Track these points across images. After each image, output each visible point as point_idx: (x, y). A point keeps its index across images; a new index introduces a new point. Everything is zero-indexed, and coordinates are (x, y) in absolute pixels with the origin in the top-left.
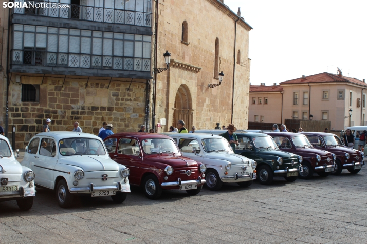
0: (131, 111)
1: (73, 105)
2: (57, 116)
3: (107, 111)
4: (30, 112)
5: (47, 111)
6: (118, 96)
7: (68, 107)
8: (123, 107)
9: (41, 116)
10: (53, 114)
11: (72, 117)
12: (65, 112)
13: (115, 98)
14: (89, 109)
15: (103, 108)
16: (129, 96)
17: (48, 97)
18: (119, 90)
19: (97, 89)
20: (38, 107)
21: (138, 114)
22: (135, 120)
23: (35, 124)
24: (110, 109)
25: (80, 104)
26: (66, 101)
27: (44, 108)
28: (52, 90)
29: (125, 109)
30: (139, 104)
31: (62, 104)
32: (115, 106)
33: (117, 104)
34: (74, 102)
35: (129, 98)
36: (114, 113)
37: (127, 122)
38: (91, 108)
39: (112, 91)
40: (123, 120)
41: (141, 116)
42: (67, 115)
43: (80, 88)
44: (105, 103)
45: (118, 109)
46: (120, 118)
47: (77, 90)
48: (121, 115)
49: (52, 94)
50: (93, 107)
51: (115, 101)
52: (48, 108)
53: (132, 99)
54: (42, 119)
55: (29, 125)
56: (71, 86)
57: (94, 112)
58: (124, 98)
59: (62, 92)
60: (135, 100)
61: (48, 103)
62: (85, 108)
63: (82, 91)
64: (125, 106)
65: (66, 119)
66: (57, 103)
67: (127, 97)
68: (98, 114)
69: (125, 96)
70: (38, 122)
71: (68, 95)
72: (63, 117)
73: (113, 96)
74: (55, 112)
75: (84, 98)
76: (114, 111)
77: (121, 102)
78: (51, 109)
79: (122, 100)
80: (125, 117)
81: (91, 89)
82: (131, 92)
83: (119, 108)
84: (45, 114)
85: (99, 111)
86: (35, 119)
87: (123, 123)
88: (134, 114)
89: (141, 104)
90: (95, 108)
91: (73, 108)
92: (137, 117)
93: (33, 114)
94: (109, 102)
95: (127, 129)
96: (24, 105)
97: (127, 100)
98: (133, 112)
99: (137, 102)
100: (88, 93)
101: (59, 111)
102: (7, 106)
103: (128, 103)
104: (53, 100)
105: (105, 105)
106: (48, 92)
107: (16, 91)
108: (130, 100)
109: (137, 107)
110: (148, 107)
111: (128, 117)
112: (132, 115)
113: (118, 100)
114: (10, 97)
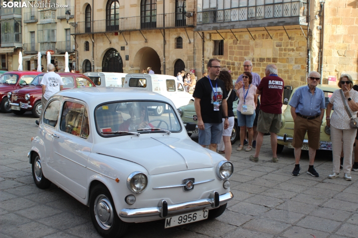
0: (294, 62)
1: (245, 57)
2: (235, 67)
5: (228, 63)
6: (281, 46)
7: (242, 59)
8: (286, 57)
10: (232, 66)
12: (240, 64)
13: (278, 48)
14: (258, 61)
15: (269, 59)
16: (291, 45)
17: (229, 50)
18: (281, 40)
19: (263, 40)
20: (223, 59)
21: (300, 66)
22: (298, 71)
24: (275, 60)
25: (251, 56)
26: (240, 54)
27: (226, 60)
28: (231, 44)
29: (287, 60)
30: (302, 53)
31: (238, 56)
32: (278, 57)
33: (280, 55)
34: (246, 54)
35: (292, 48)
36: (278, 64)
37: (290, 74)
38: (259, 60)
39: (275, 41)
40: (287, 71)
41: (303, 67)
43: (250, 40)
45: (282, 60)
46: (283, 69)
47: (248, 43)
48: (284, 66)
49: (231, 47)
50: (260, 59)
51: (279, 52)
52: (228, 60)
53: (295, 48)
56: (244, 39)
57: (262, 63)
58: (287, 48)
59: (238, 45)
60: (297, 50)
61: (229, 56)
62: (255, 60)
63: (252, 42)
64: (288, 57)
65: (241, 71)
66: (235, 56)
67: (289, 47)
68: (264, 65)
69: (287, 46)
71: (241, 48)
72: (239, 69)
73: (277, 46)
74: (233, 64)
75: (253, 50)
76: (278, 63)
77: (283, 52)
78: (231, 61)
79: (285, 50)
80: (287, 68)
81: (258, 41)
82: (293, 41)
83: (283, 59)
84: (227, 66)
85: (265, 62)
87: (287, 75)
88: (296, 65)
89: (303, 54)
90: (262, 60)
92: (299, 69)
94: (273, 53)
95: (290, 81)
97: (289, 50)
98: (296, 63)
99: (298, 52)
100: (256, 45)
101: (236, 62)
102: (203, 60)
103: (291, 53)
104: (232, 53)
105: (270, 56)
106: (229, 45)
107: (210, 47)
108: (293, 50)
109: (299, 57)
110: (308, 57)
111: (291, 68)
112: (294, 66)
113: (281, 50)
114: (205, 52)
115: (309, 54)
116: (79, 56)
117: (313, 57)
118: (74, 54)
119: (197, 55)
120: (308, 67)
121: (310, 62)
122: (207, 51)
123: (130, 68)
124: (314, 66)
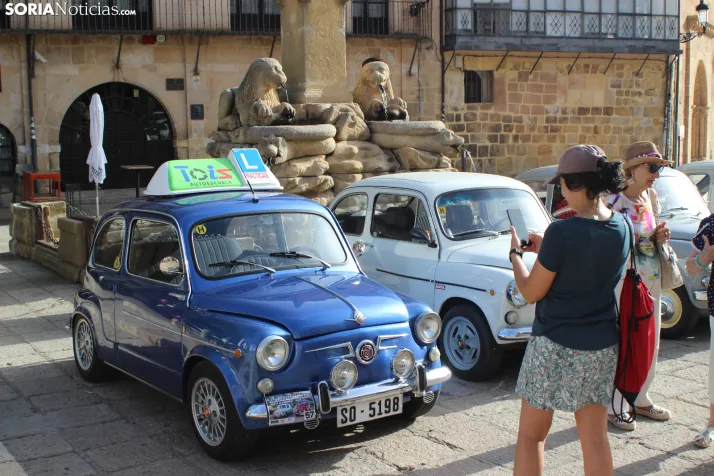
0: (642, 113)
1: (547, 106)
2: (523, 127)
3: (602, 116)
4: (478, 121)
5: (506, 119)
6: (620, 86)
8: (628, 106)
9: (497, 128)
10: (515, 124)
11: (546, 128)
12: (535, 119)
13: (615, 90)
14: (574, 113)
15: (596, 110)
16: (638, 85)
17: (508, 92)
18: (621, 75)
19: (587, 75)
20: (491, 111)
21: (652, 120)
22: (649, 130)
23: (488, 143)
24: (608, 111)
25: (559, 103)
26: (536, 99)
27: (502, 113)
28: (514, 79)
29: (631, 111)
30: (655, 99)
31: (531, 105)
32: (615, 106)
33: (618, 102)
34: (549, 100)
35: (638, 90)
36: (615, 118)
37: (634, 134)
38: (576, 111)
39: (610, 78)
40: (629, 130)
41: (656, 122)
42: (538, 124)
43: (559, 74)
44: (598, 100)
45: (620, 112)
46: (623, 126)
47: (555, 79)
48: (627, 122)
49: (513, 87)
50: (580, 109)
51: (616, 97)
52: (507, 113)
53: (643, 92)
54: (499, 134)
55: (479, 145)
56: (544, 71)
57: (582, 117)
58: (631, 90)
59: (529, 82)
60: (648, 93)
61: (508, 103)
62: (568, 111)
63: (563, 79)
64: (632, 105)
65: (536, 133)
66: (522, 104)
67: (635, 89)
68: (587, 120)
69: (631, 87)
70: (493, 139)
71: (539, 88)
72: (532, 129)
73: (613, 86)
74: (519, 120)
75: (565, 92)
76: (614, 116)
77: (623, 97)
78: (513, 115)
79: (627, 93)
80: (631, 125)
81: (576, 76)
82: (641, 80)
83: (623, 109)
84: (503, 124)
85: (589, 115)
86: (487, 134)
87: (628, 136)
88: (646, 119)
89: (658, 101)
90: (583, 111)
91: (547, 112)
92: (651, 124)
93: (484, 125)
94: (606, 98)
96: (469, 108)
97: (634, 94)
98: (645, 115)
99: (649, 97)
100: (572, 84)
101: (525, 117)
102: (442, 112)
103: (636, 98)
104: (516, 98)
105: (600, 103)
106: (507, 83)
107: (456, 84)
108: (640, 94)
109: (651, 106)
111: (636, 124)
112: (643, 121)
113: (619, 93)
114: (447, 96)
119: (425, 102)
122: (452, 92)
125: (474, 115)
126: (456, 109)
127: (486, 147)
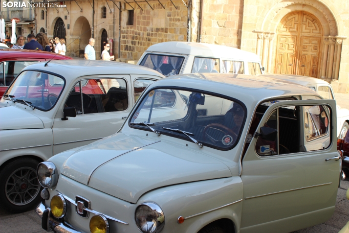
0: (179, 32)
1: (147, 27)
2: (140, 37)
3: (164, 33)
4: (129, 34)
5: (136, 33)
6: (171, 16)
7: (145, 30)
8: (173, 28)
9: (133, 38)
11: (147, 38)
12: (144, 34)
13: (169, 18)
15: (162, 29)
16: (178, 15)
17: (137, 20)
18: (171, 9)
19: (159, 10)
20: (132, 29)
21: (183, 36)
23: (131, 45)
24: (166, 30)
25: (151, 26)
26: (144, 24)
29: (175, 31)
31: (143, 26)
32: (168, 27)
33: (170, 25)
34: (148, 24)
35: (178, 17)
38: (156, 30)
39: (167, 11)
41: (185, 38)
43: (151, 10)
44: (163, 24)
45: (171, 31)
46: (171, 39)
47: (149, 13)
48: (172, 37)
49: (138, 17)
51: (169, 22)
52: (136, 30)
53: (180, 18)
54: (134, 41)
55: (129, 45)
56: (147, 9)
57: (158, 33)
58: (175, 17)
59: (143, 15)
60: (182, 20)
61: (137, 25)
62: (154, 30)
63: (151, 13)
64: (175, 27)
65: (144, 41)
66: (140, 26)
68: (160, 35)
70: (132, 43)
71: (145, 18)
72: (143, 39)
73: (168, 16)
74: (139, 35)
75: (152, 20)
76: (169, 33)
77: (172, 22)
78: (138, 31)
79: (173, 20)
80: (174, 39)
81: (155, 11)
82: (179, 11)
83: (172, 29)
84: (135, 35)
85: (160, 33)
86: (131, 40)
88: (181, 36)
89: (185, 24)
90: (158, 30)
91: (147, 30)
92: (183, 39)
93: (130, 36)
94: (165, 23)
96: (127, 28)
97: (176, 20)
98: (180, 33)
99: (182, 22)
100: (154, 15)
101: (141, 32)
102: (120, 30)
103: (178, 23)
104: (139, 23)
105: (163, 26)
106: (137, 15)
107: (125, 16)
108: (179, 20)
109: (183, 27)
110: (188, 28)
111: (177, 39)
112: (179, 37)
113: (171, 20)
114: (122, 22)
115: (189, 24)
116: (37, 24)
117: (192, 27)
118: (34, 22)
119: (116, 25)
120: (188, 37)
121: (189, 32)
123: (70, 37)
124: (193, 37)
125: (128, 31)
126: (124, 28)
127: (130, 47)
